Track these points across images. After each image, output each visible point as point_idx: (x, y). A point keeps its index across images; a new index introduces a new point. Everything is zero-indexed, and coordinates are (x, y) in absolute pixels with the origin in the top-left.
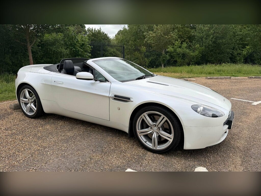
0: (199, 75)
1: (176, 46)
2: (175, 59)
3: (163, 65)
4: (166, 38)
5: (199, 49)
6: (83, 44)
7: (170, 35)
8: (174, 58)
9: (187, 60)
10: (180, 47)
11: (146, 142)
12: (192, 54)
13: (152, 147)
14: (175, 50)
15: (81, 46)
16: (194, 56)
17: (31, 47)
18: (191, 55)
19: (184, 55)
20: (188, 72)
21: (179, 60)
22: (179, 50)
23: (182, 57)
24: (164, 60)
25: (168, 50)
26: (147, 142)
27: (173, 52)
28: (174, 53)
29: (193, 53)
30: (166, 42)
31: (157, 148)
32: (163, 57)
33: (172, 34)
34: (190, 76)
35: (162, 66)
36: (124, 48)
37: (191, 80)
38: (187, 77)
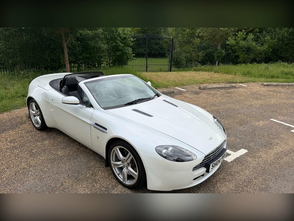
0: (257, 79)
1: (238, 37)
2: (237, 54)
5: (269, 41)
8: (235, 53)
9: (252, 56)
10: (244, 39)
11: (118, 174)
12: (258, 48)
13: (122, 181)
14: (238, 43)
16: (261, 50)
17: (66, 44)
18: (258, 50)
19: (250, 49)
20: (244, 74)
21: (242, 56)
22: (242, 43)
23: (247, 51)
24: (219, 56)
25: (228, 43)
26: (120, 175)
27: (235, 46)
28: (236, 47)
29: (261, 48)
30: (222, 35)
31: (127, 183)
32: (218, 53)
34: (243, 81)
35: (216, 64)
36: (173, 40)
37: (240, 87)
38: (238, 81)
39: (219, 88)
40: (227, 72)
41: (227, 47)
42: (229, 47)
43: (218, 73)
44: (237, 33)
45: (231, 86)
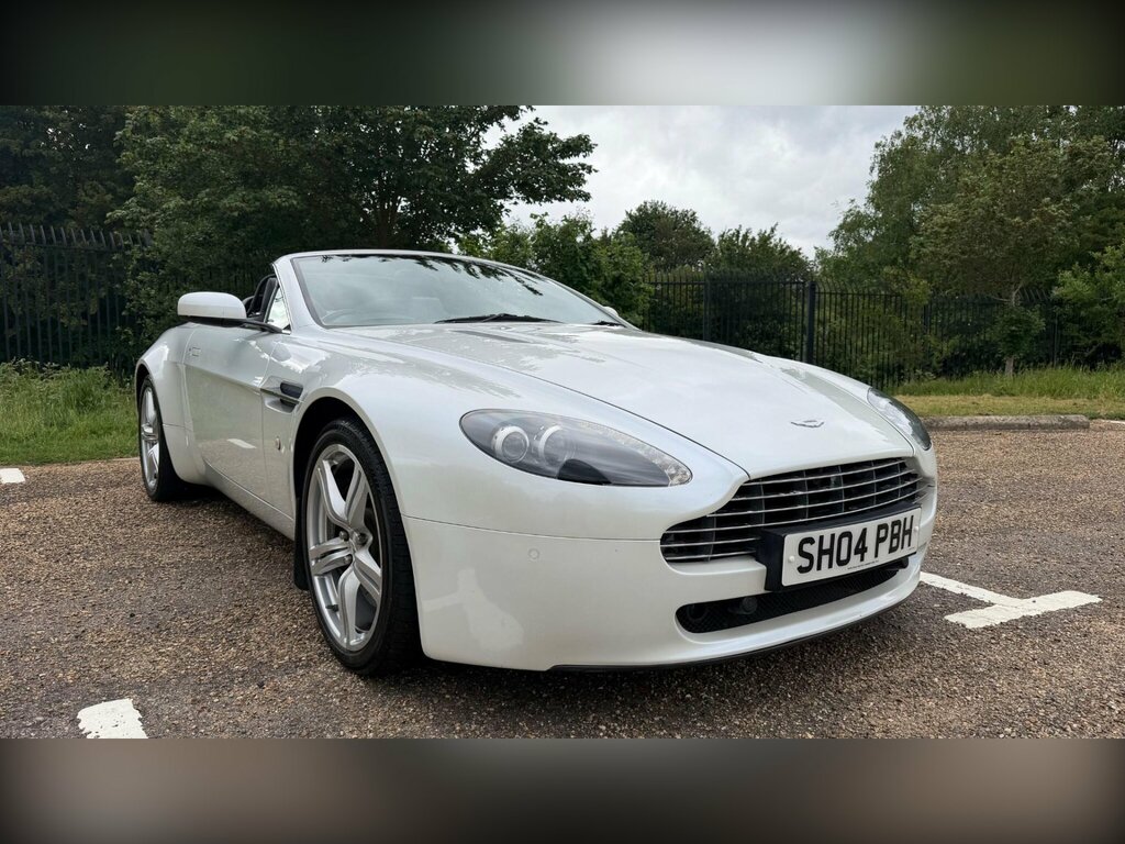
1: (1107, 269)
2: (1104, 339)
3: (1009, 365)
4: (1017, 228)
6: (618, 280)
7: (1042, 214)
8: (1098, 335)
13: (339, 635)
14: (1104, 292)
15: (611, 288)
24: (1014, 336)
27: (1092, 304)
28: (1098, 307)
30: (1019, 246)
31: (351, 643)
32: (1011, 322)
33: (1053, 207)
35: (1003, 369)
36: (814, 289)
37: (1111, 428)
38: (1103, 412)
39: (1000, 425)
40: (1055, 391)
41: (1057, 310)
42: (1067, 308)
43: (1013, 395)
44: (1097, 255)
45: (1064, 421)
